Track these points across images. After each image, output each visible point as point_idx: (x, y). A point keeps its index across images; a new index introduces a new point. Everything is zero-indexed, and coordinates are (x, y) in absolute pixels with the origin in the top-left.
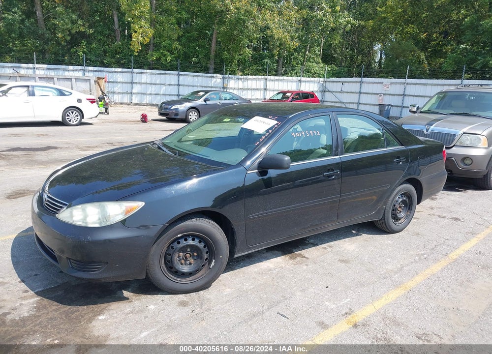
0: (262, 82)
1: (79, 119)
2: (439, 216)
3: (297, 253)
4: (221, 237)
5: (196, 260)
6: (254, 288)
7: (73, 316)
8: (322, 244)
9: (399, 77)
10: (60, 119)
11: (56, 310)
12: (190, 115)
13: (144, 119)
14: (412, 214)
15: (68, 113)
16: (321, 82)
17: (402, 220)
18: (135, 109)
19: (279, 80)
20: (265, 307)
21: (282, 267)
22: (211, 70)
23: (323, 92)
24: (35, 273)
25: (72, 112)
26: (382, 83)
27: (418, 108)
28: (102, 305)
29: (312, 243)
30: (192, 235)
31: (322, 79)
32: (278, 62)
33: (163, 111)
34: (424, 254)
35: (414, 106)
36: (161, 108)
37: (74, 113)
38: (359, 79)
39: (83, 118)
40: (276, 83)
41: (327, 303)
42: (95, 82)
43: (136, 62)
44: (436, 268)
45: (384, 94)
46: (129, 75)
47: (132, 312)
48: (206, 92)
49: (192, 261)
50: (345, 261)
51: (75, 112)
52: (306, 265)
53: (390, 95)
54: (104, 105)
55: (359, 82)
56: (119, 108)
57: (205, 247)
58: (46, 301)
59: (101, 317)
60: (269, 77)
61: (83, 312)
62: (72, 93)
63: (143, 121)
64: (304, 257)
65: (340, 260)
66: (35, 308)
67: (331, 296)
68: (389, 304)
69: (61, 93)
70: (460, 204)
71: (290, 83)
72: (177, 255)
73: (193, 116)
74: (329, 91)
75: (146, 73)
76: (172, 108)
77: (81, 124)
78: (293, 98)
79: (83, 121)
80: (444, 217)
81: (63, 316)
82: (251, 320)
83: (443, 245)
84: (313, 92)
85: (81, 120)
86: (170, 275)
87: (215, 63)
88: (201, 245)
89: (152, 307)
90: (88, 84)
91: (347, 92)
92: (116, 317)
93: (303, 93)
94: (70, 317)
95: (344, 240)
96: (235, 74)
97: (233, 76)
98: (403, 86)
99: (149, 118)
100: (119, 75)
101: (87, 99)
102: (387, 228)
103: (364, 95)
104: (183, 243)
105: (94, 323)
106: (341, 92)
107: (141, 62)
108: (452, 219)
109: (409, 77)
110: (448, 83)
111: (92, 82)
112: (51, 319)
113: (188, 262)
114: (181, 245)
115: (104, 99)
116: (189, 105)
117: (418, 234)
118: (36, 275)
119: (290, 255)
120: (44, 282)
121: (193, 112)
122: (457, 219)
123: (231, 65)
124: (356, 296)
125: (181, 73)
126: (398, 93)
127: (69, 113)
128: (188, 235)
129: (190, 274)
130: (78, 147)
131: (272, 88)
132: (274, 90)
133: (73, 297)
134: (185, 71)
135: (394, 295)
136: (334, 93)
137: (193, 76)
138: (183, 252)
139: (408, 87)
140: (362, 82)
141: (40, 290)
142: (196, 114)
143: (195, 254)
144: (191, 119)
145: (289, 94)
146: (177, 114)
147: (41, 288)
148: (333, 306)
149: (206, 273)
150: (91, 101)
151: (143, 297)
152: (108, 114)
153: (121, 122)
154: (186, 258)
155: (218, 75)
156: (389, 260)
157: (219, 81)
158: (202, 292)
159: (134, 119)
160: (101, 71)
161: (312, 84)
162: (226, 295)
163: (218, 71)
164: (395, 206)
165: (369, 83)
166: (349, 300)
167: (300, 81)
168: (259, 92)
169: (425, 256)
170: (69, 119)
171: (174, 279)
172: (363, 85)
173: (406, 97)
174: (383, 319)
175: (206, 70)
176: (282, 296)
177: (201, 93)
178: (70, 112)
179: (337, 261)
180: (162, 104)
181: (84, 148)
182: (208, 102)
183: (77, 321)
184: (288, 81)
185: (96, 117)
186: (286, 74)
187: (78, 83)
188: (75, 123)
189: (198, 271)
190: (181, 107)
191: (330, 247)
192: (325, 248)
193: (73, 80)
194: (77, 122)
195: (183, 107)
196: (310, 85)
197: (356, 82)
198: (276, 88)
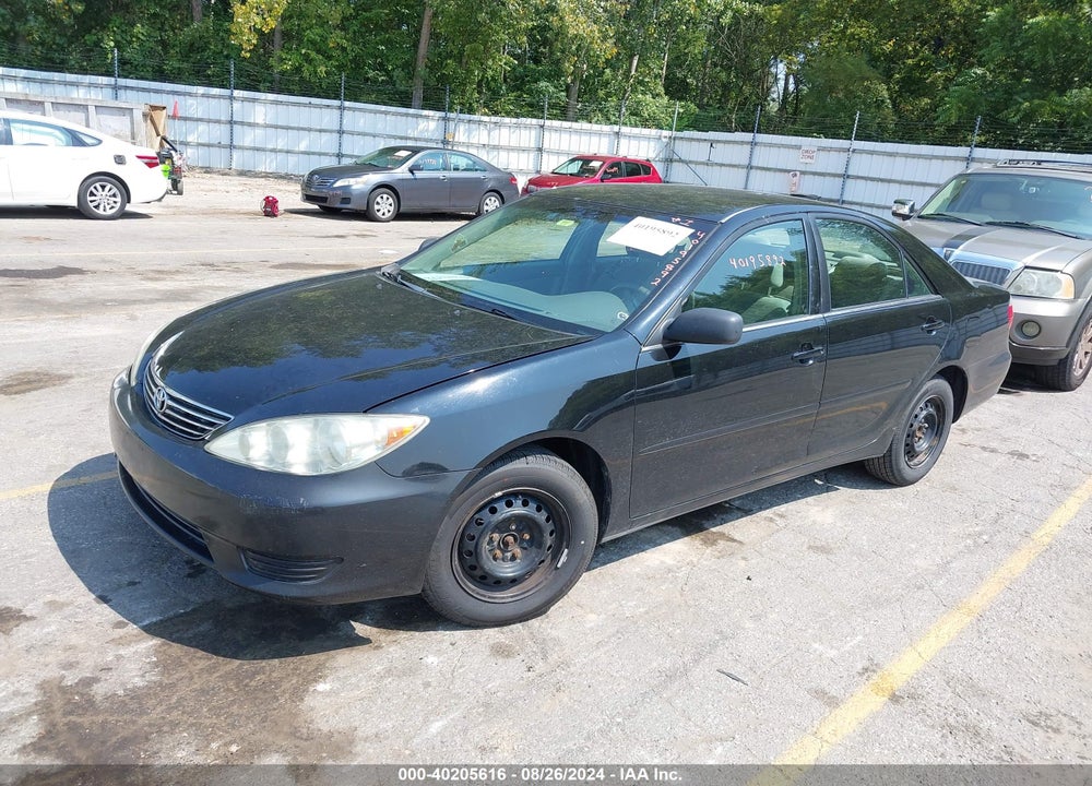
0: (533, 132)
1: (119, 204)
2: (984, 448)
3: (714, 530)
4: (585, 497)
5: (525, 549)
6: (647, 613)
7: (253, 683)
8: (761, 509)
9: (836, 136)
10: (73, 202)
11: (211, 670)
12: (378, 203)
13: (271, 208)
14: (940, 445)
15: (92, 188)
16: (664, 140)
17: (921, 457)
18: (241, 184)
19: (570, 131)
20: (687, 658)
21: (691, 563)
22: (417, 101)
23: (669, 161)
24: (126, 578)
25: (103, 187)
26: (799, 147)
27: (912, 209)
28: (314, 656)
29: (738, 509)
30: (523, 494)
31: (666, 133)
32: (568, 89)
33: (313, 192)
34: (980, 534)
35: (902, 203)
36: (308, 184)
37: (107, 189)
38: (748, 136)
39: (129, 202)
40: (565, 136)
41: (816, 646)
42: (145, 115)
43: (240, 73)
44: (1018, 563)
45: (803, 173)
46: (225, 103)
47: (389, 672)
48: (415, 151)
49: (518, 551)
50: (823, 550)
51: (109, 186)
52: (744, 558)
53: (814, 174)
54: (172, 173)
55: (748, 143)
56: (202, 181)
57: (548, 520)
58: (176, 649)
59: (321, 687)
60: (548, 123)
61: (274, 675)
62: (100, 142)
63: (267, 214)
64: (734, 540)
65: (810, 547)
66: (156, 665)
67: (821, 628)
68: (948, 648)
69: (76, 140)
70: (1018, 421)
71: (595, 139)
72: (487, 539)
73: (385, 205)
74: (680, 161)
75: (265, 102)
76: (335, 185)
77: (124, 215)
78: (605, 172)
79: (129, 208)
80: (993, 451)
81: (231, 684)
82: (666, 688)
83: (1012, 513)
84: (648, 160)
85: (123, 206)
86: (470, 585)
87: (424, 84)
88: (541, 517)
89: (431, 660)
90: (127, 119)
91: (722, 165)
92: (358, 687)
93: (628, 162)
94: (246, 685)
95: (804, 501)
96: (471, 111)
97: (467, 116)
98: (844, 156)
99: (281, 207)
100: (200, 101)
101: (139, 157)
102: (893, 475)
103: (759, 171)
104: (505, 512)
105: (309, 701)
106: (707, 164)
107: (255, 75)
108: (1012, 453)
109: (858, 138)
110: (942, 154)
111: (138, 115)
112: (203, 692)
113: (509, 555)
114: (499, 517)
115: (171, 157)
116: (375, 178)
117: (954, 489)
118: (134, 584)
119: (702, 535)
120: (157, 601)
121: (385, 196)
122: (1022, 456)
123: (464, 91)
124: (874, 630)
125: (347, 104)
126: (833, 172)
127: (95, 188)
128: (516, 494)
129: (514, 581)
130: (132, 270)
131: (554, 146)
132: (558, 153)
133: (240, 638)
134: (356, 100)
135: (951, 626)
136: (693, 166)
137: (376, 112)
138: (501, 532)
139: (856, 158)
140: (756, 144)
141: (154, 620)
142: (391, 200)
143: (527, 537)
144: (378, 211)
145: (595, 164)
146: (346, 200)
147: (155, 615)
148: (833, 653)
149: (546, 579)
150: (146, 160)
151: (403, 635)
152: (180, 193)
153: (214, 213)
154: (506, 544)
155: (431, 113)
156: (913, 546)
157: (432, 125)
158: (534, 623)
159: (246, 208)
160: (157, 91)
161: (644, 144)
162: (591, 629)
163: (433, 101)
164: (912, 425)
165: (771, 145)
166: (860, 638)
167: (617, 133)
168: (526, 154)
169: (985, 537)
170: (95, 204)
171: (478, 593)
172: (757, 149)
173: (849, 181)
174: (948, 683)
175: (404, 100)
176: (716, 632)
177: (403, 154)
178: (98, 185)
179: (804, 548)
180: (312, 174)
181: (151, 275)
182: (419, 174)
183: (267, 696)
184: (590, 133)
185: (160, 200)
186: (584, 116)
187: (102, 117)
188: (110, 212)
189: (530, 573)
190: (357, 183)
191: (781, 516)
192: (771, 520)
193: (92, 109)
194: (114, 211)
195: (361, 184)
196: (640, 145)
197: (742, 143)
198: (564, 147)
